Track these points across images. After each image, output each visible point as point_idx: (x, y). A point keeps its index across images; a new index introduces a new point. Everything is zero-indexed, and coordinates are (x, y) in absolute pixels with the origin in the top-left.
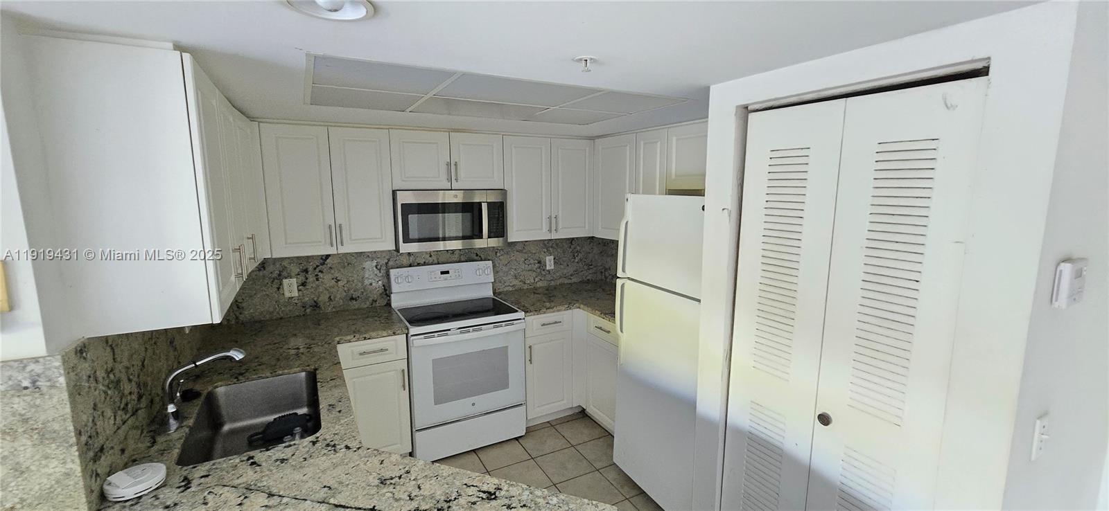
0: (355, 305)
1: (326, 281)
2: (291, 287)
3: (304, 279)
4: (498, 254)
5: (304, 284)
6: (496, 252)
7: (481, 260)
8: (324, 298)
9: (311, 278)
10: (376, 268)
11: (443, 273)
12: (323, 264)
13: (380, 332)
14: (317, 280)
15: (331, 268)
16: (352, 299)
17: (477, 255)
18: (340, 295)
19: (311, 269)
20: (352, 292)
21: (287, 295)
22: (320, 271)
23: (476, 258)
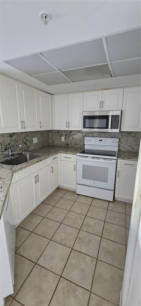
0: (76, 146)
1: (70, 138)
2: (63, 139)
3: (66, 137)
4: (123, 137)
5: (66, 138)
6: (122, 136)
7: (116, 138)
8: (69, 143)
9: (67, 137)
10: (82, 136)
11: (100, 140)
12: (70, 134)
13: (70, 153)
14: (69, 138)
15: (72, 135)
16: (76, 144)
17: (114, 136)
18: (73, 143)
19: (67, 135)
20: (76, 142)
21: (62, 141)
22: (69, 136)
23: (114, 137)
